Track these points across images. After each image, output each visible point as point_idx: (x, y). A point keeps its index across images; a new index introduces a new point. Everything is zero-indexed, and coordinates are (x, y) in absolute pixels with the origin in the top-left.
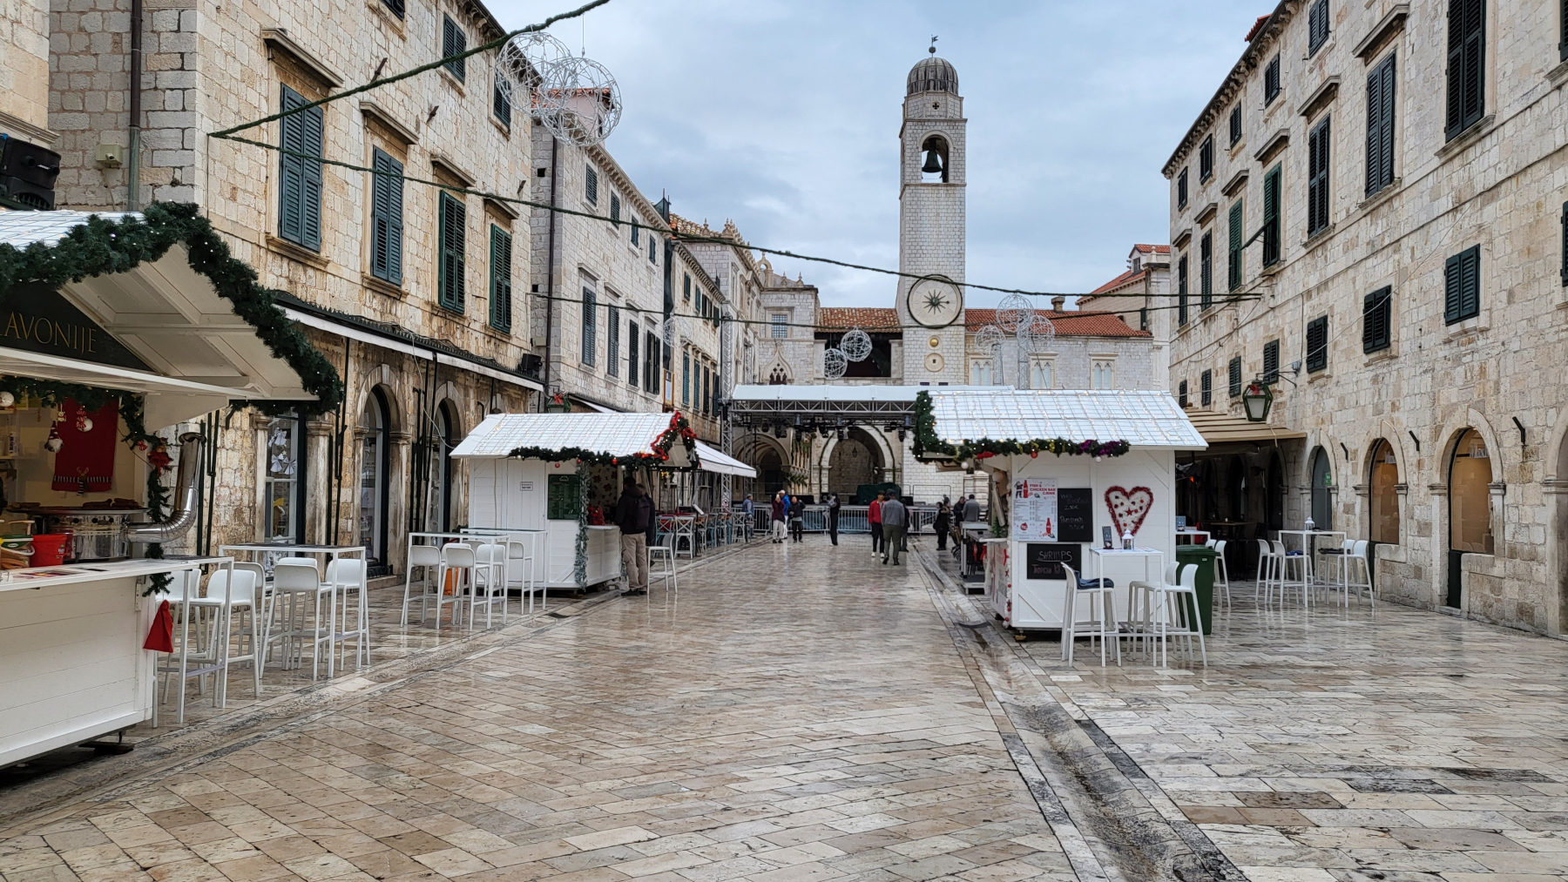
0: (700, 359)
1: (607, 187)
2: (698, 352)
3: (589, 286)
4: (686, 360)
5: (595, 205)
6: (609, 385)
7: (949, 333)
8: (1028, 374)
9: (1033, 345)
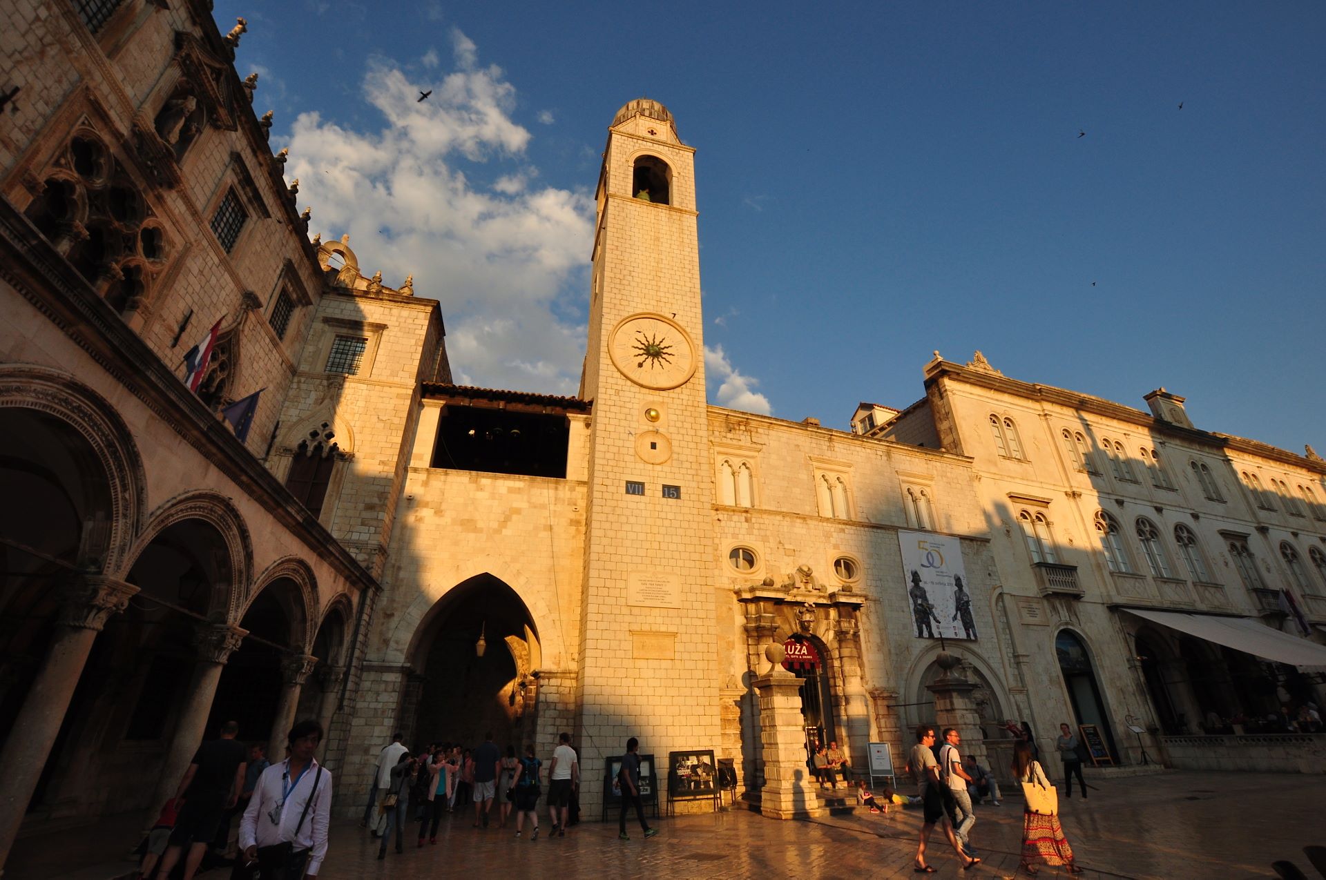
7: (679, 402)
8: (814, 491)
9: (814, 445)
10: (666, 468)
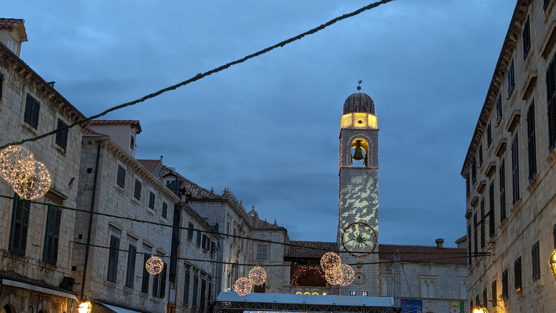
0: (199, 274)
1: (133, 177)
2: (197, 271)
3: (115, 235)
4: (187, 276)
5: (123, 188)
6: (126, 293)
7: (368, 260)
8: (420, 288)
9: (422, 269)
10: (364, 286)
